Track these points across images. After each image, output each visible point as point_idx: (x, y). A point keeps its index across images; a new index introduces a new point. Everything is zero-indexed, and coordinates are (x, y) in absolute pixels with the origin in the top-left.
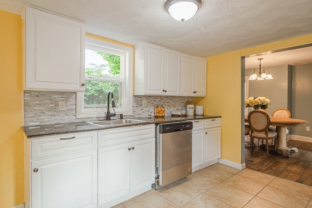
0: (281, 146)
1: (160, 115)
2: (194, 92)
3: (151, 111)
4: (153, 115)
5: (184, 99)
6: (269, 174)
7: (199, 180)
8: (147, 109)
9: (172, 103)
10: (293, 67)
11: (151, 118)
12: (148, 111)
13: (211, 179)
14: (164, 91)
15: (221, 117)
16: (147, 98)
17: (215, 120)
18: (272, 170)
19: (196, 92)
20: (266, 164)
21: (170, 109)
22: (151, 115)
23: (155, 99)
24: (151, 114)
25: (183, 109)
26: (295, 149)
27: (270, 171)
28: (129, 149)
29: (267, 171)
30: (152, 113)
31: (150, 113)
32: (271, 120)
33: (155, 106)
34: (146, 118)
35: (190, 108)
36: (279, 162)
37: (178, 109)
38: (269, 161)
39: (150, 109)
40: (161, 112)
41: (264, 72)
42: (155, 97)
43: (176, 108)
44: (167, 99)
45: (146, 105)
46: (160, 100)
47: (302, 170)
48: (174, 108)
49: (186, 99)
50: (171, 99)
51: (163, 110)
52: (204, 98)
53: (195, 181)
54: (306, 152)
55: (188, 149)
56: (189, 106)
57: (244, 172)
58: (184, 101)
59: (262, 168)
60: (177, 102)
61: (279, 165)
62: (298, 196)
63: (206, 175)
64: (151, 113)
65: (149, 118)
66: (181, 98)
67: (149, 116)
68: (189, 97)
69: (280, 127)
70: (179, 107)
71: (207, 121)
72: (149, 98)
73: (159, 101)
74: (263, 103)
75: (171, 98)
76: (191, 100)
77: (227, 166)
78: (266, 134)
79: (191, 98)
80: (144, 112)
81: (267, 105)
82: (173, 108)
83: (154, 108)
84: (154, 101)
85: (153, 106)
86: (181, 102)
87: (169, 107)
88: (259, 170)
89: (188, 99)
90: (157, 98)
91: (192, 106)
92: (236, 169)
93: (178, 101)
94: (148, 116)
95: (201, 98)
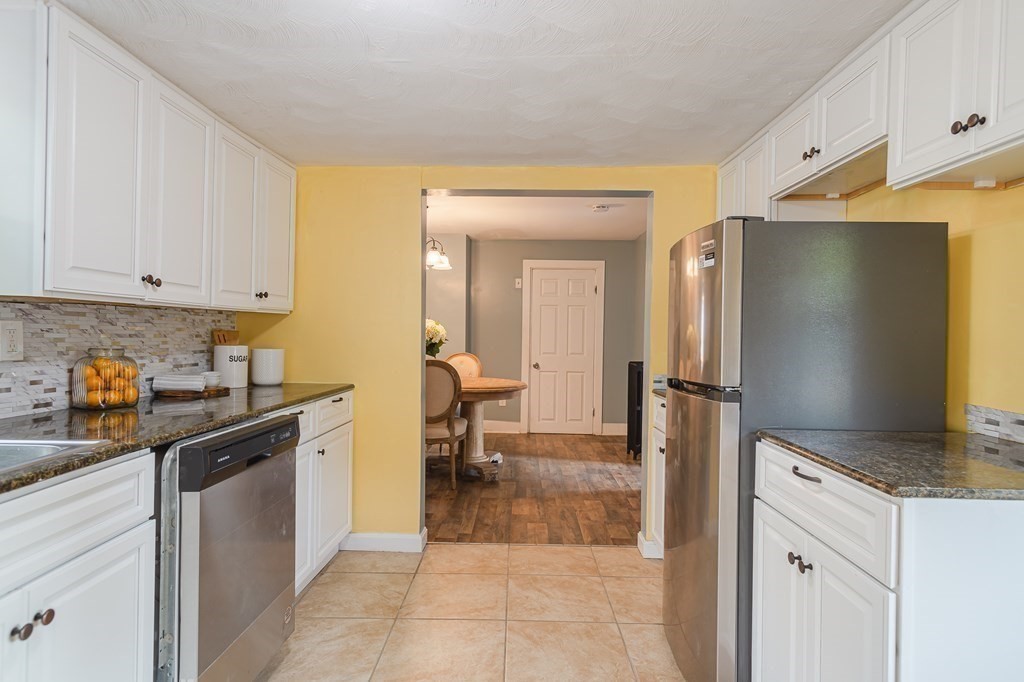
0: (474, 455)
1: (114, 397)
2: (260, 295)
3: (48, 383)
4: (60, 401)
5: (202, 321)
6: (488, 540)
7: (319, 644)
8: (28, 372)
9: (155, 336)
10: (473, 243)
11: (48, 419)
12: (33, 383)
13: (361, 621)
14: (149, 279)
15: (351, 387)
16: (27, 315)
17: (341, 399)
18: (487, 528)
19: (266, 295)
20: (464, 513)
21: (144, 365)
22: (48, 405)
23: (69, 320)
24: (48, 397)
25: (197, 365)
26: (498, 457)
27: (486, 533)
28: (23, 633)
29: (481, 535)
30: (54, 390)
31: (46, 391)
32: (462, 386)
33: (71, 353)
34: (23, 423)
35: (232, 359)
36: (488, 499)
37: (178, 366)
38: (466, 504)
39: (42, 373)
40: (118, 383)
41: (434, 248)
42: (69, 309)
43: (169, 359)
44: (130, 319)
45: (20, 348)
46: (95, 322)
47: (541, 508)
48: (162, 361)
49: (208, 319)
50: (147, 321)
51: (129, 371)
52: (284, 321)
53: (309, 653)
54: (517, 459)
55: (284, 532)
56: (225, 351)
57: (432, 557)
58: (202, 331)
59: (464, 529)
60: (173, 333)
61: (492, 510)
62: (578, 579)
63: (330, 611)
64: (52, 395)
65: (36, 421)
66: (190, 317)
67: (36, 406)
68: (220, 312)
69: (472, 403)
70: (181, 358)
71: (322, 408)
72: (38, 314)
73: (92, 331)
74: (431, 339)
75: (148, 313)
76: (225, 325)
77: (374, 552)
78: (450, 426)
79: (224, 316)
80: (8, 390)
81: (441, 342)
82: (156, 360)
83: (65, 367)
84: (69, 327)
85: (61, 354)
86: (191, 335)
87: (142, 358)
88: (460, 539)
89: (214, 321)
90: (84, 314)
91: (240, 350)
92: (407, 555)
93: (179, 330)
94: (31, 411)
95: (272, 319)
